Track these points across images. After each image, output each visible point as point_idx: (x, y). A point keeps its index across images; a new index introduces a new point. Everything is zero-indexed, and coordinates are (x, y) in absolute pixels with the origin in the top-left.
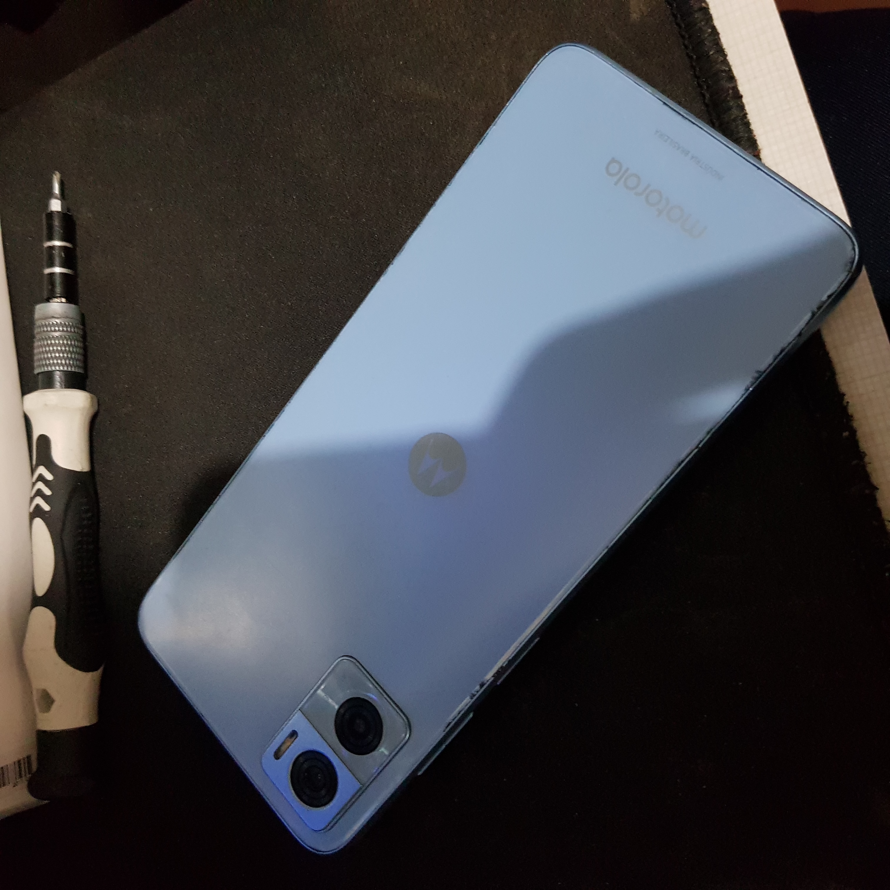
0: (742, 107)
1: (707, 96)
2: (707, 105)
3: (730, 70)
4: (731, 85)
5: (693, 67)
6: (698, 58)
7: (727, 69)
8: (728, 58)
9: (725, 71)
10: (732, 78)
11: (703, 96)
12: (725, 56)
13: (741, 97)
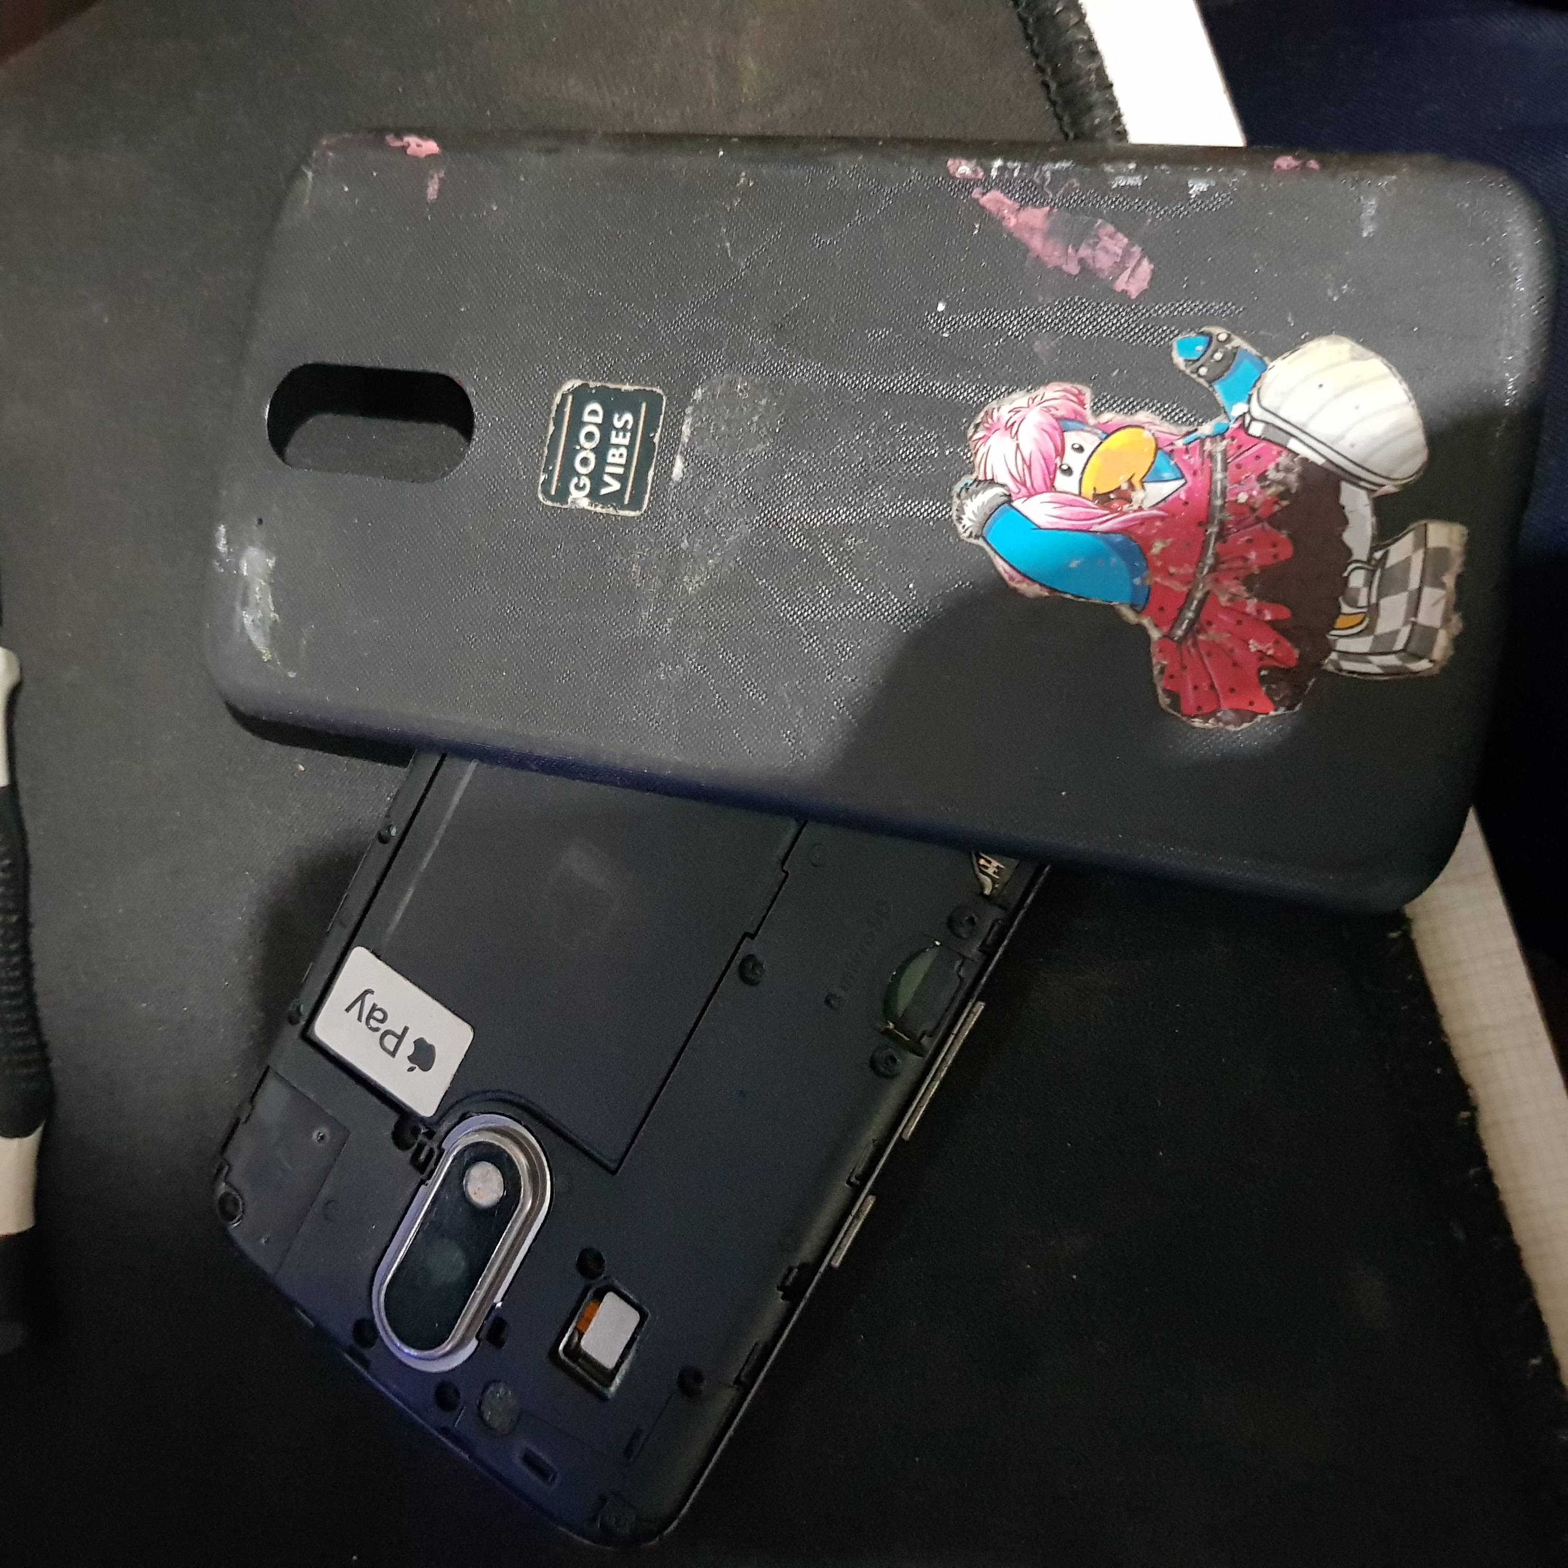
0: (1112, 104)
1: (1053, 86)
2: (1053, 103)
3: (1091, 40)
4: (1093, 66)
5: (1029, 38)
6: (1038, 20)
7: (1086, 38)
8: (1087, 20)
9: (1082, 41)
10: (1093, 53)
11: (1046, 85)
12: (1082, 17)
13: (1111, 85)
